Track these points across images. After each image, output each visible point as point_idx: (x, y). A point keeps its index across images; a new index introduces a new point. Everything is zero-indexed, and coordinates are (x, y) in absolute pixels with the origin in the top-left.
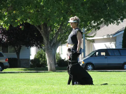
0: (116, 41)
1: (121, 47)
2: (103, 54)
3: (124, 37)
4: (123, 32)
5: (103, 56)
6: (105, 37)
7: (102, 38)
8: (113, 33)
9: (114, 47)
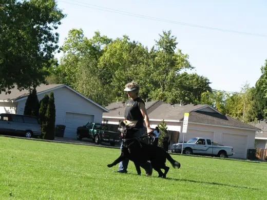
0: (17, 107)
1: (22, 113)
2: (6, 118)
3: (26, 104)
4: (27, 98)
5: (6, 120)
6: (6, 101)
7: (3, 101)
8: (15, 98)
9: (14, 113)
